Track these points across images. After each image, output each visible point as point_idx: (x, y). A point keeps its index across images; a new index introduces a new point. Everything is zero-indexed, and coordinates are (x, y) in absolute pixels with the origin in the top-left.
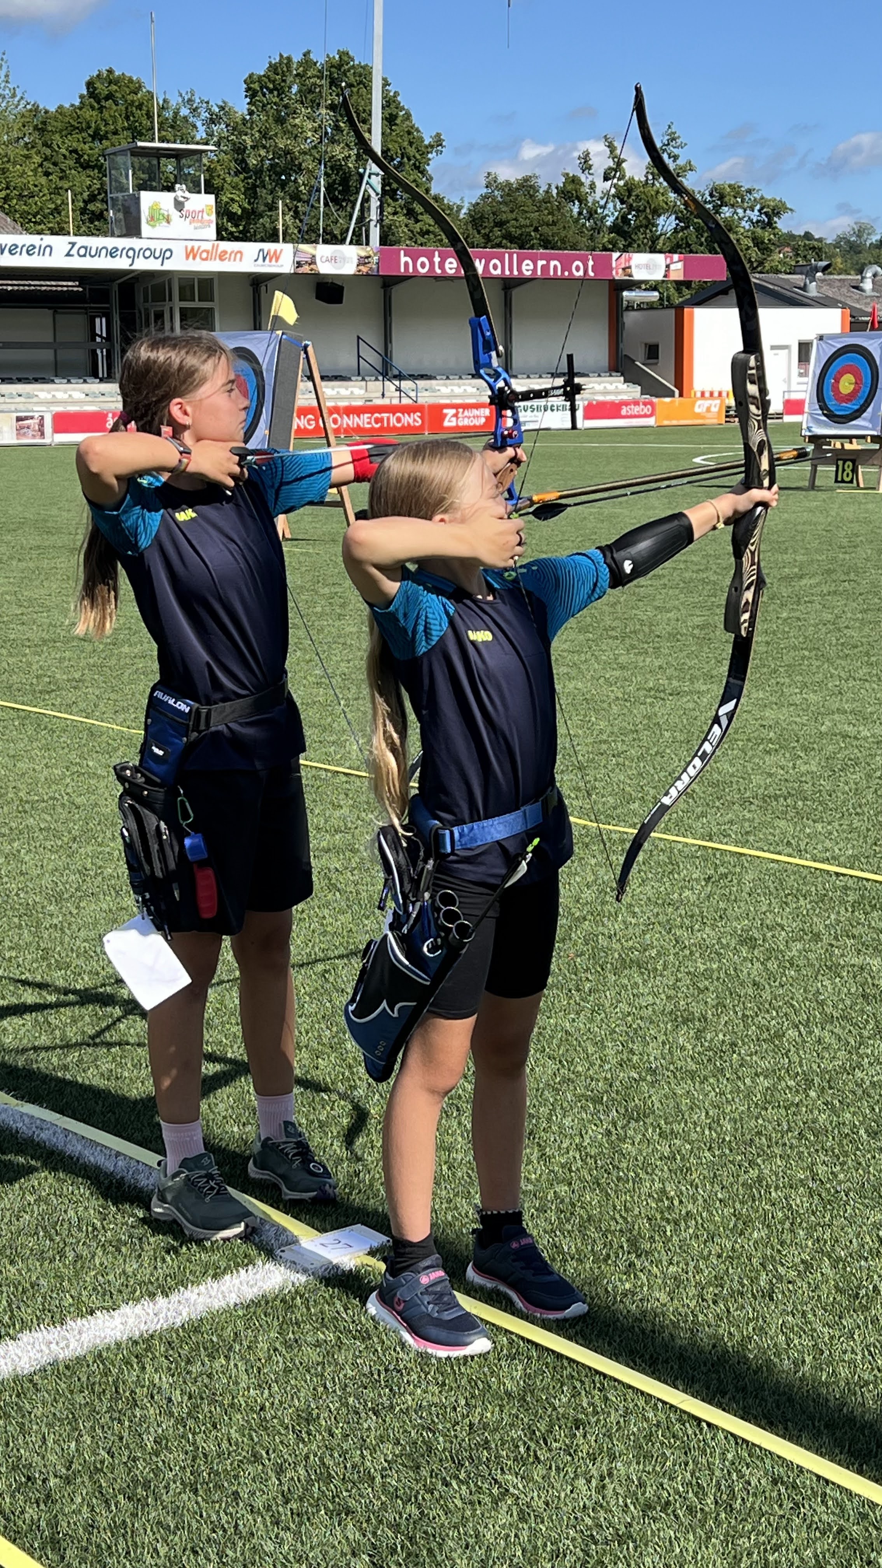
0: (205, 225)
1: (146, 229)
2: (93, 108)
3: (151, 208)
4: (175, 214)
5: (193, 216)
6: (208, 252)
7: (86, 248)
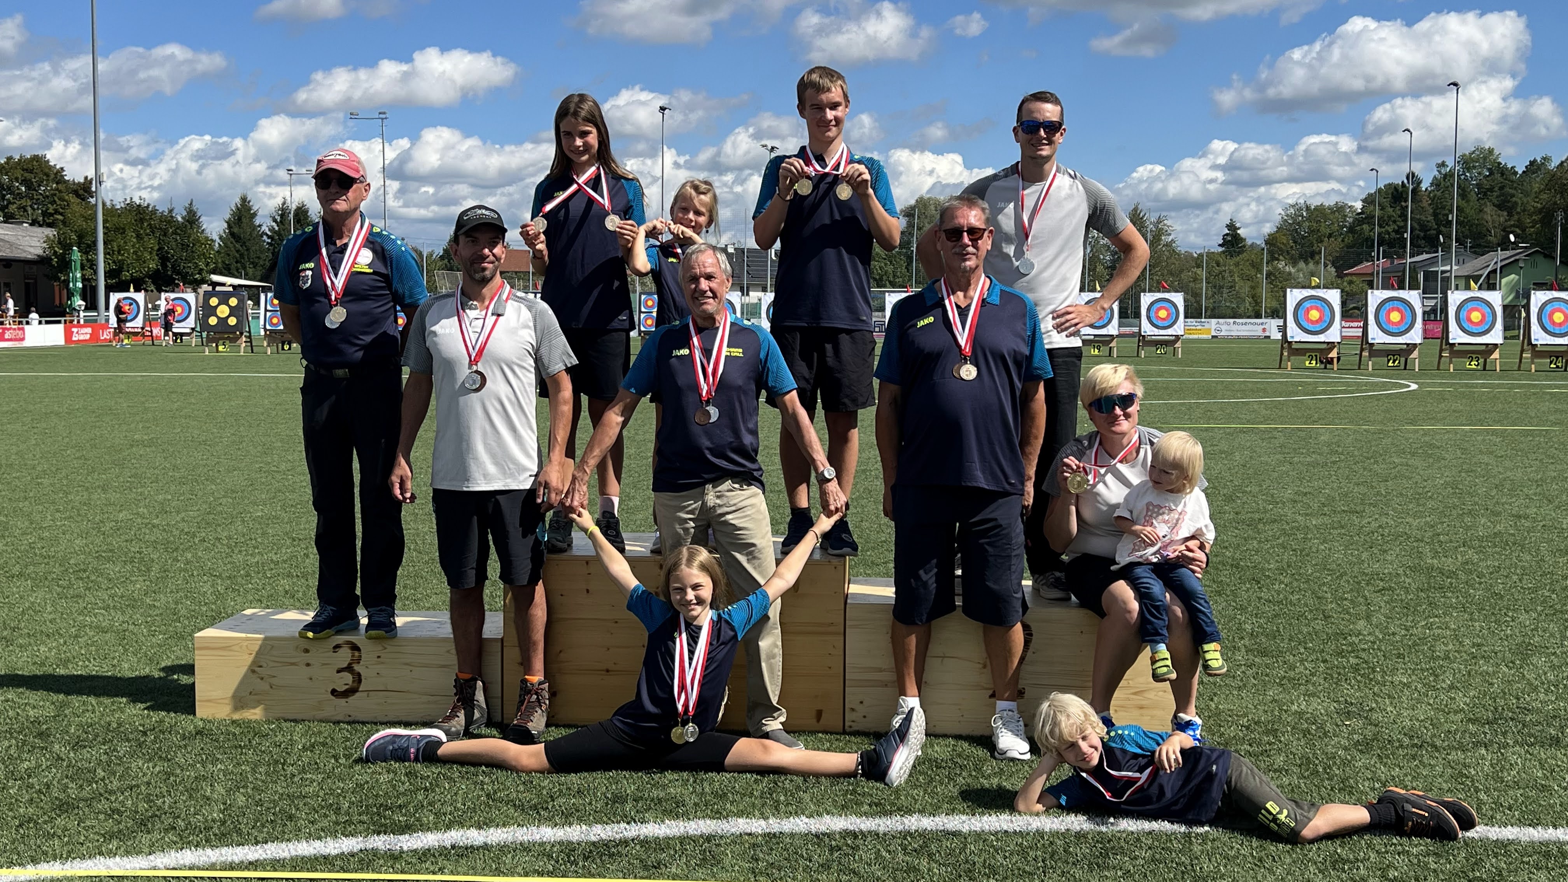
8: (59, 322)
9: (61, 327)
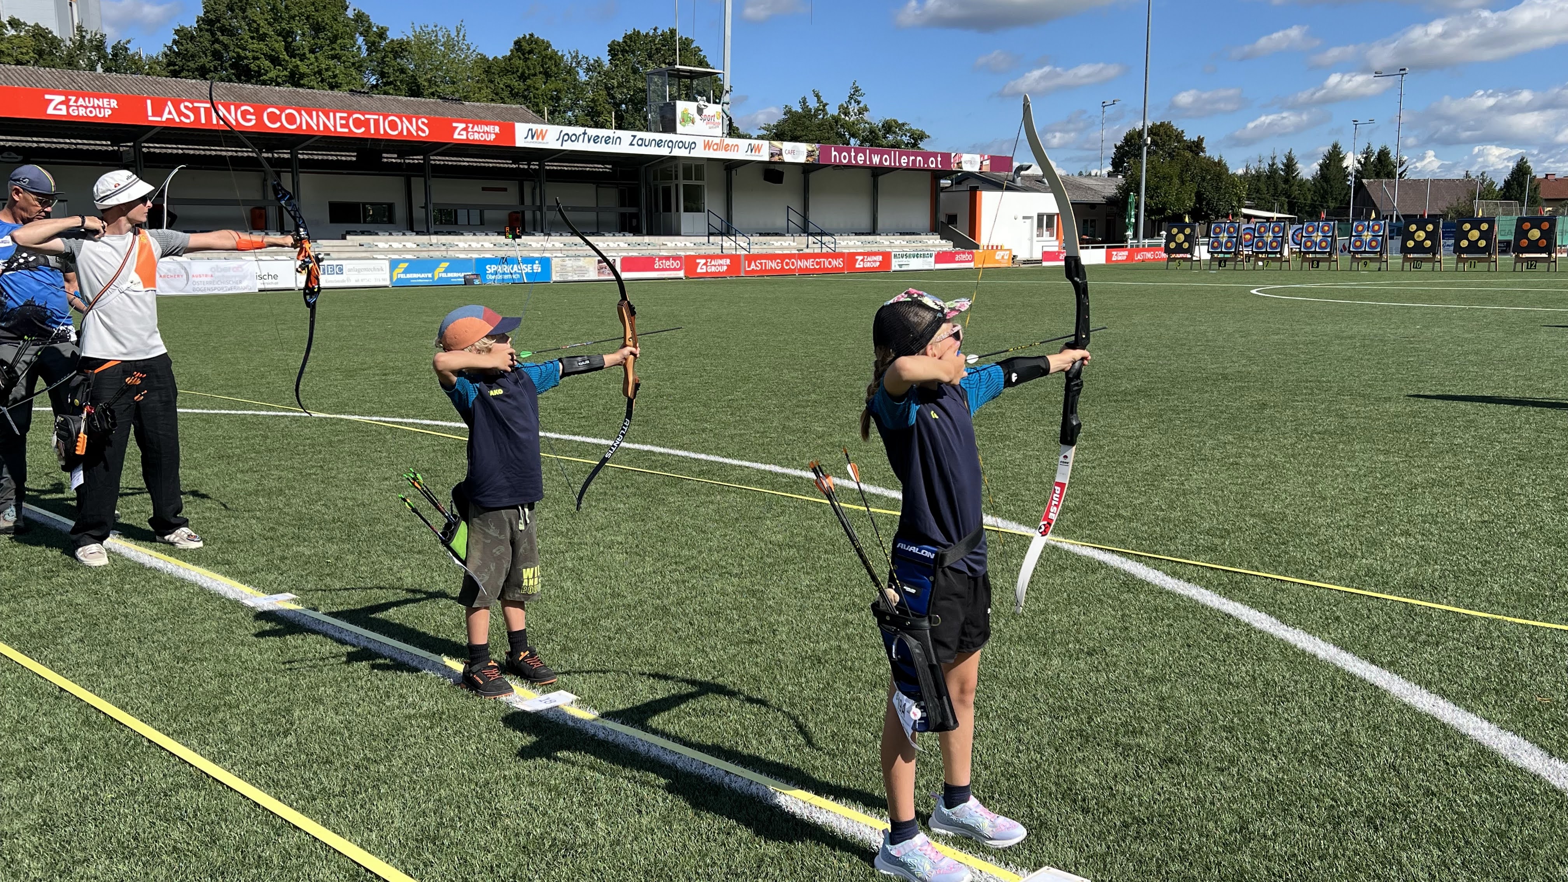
0: (716, 125)
1: (679, 128)
2: (520, 58)
3: (683, 113)
4: (697, 117)
5: (709, 119)
6: (717, 144)
7: (642, 139)
8: (1103, 247)
9: (1103, 251)
